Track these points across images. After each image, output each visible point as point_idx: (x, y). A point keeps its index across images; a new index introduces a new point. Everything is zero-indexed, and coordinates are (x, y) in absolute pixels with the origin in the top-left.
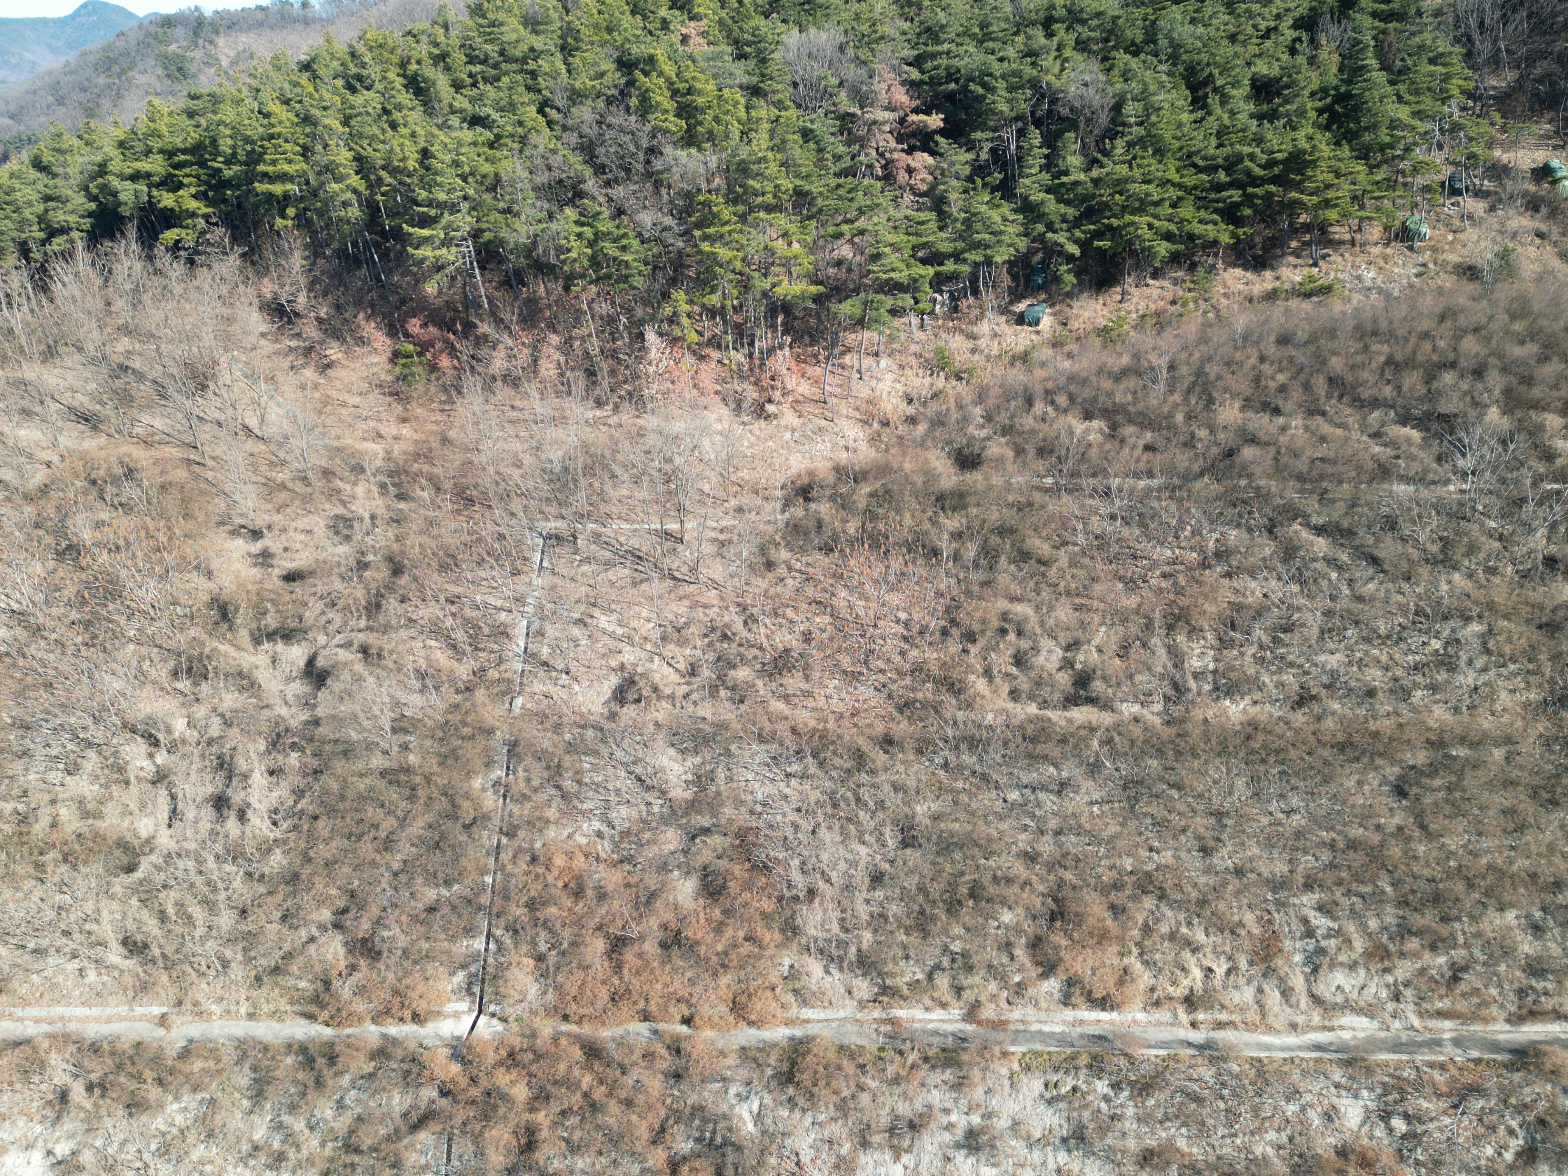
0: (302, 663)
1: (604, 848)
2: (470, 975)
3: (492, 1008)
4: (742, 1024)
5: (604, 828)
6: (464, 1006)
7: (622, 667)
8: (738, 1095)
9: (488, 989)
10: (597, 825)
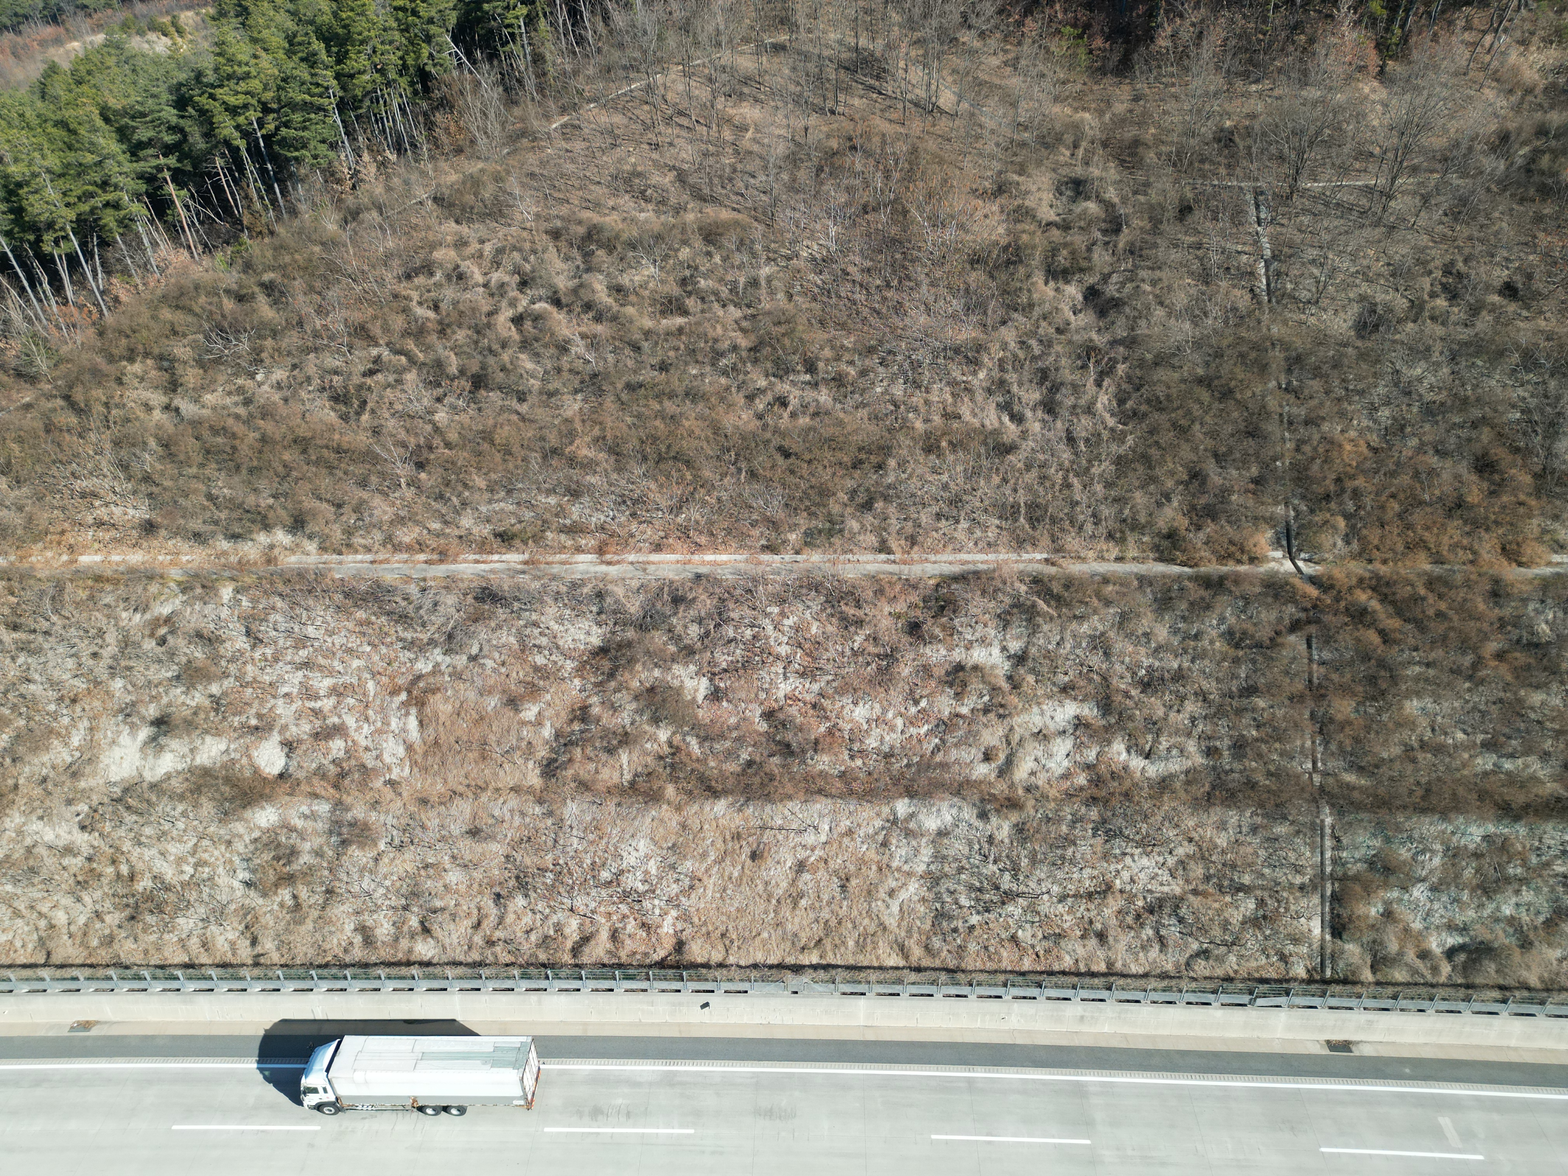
0: (1080, 297)
1: (1374, 439)
2: (1276, 533)
3: (1303, 555)
4: (1514, 565)
5: (1371, 424)
6: (1279, 554)
7: (1362, 298)
8: (1536, 610)
9: (1295, 543)
10: (1365, 423)
